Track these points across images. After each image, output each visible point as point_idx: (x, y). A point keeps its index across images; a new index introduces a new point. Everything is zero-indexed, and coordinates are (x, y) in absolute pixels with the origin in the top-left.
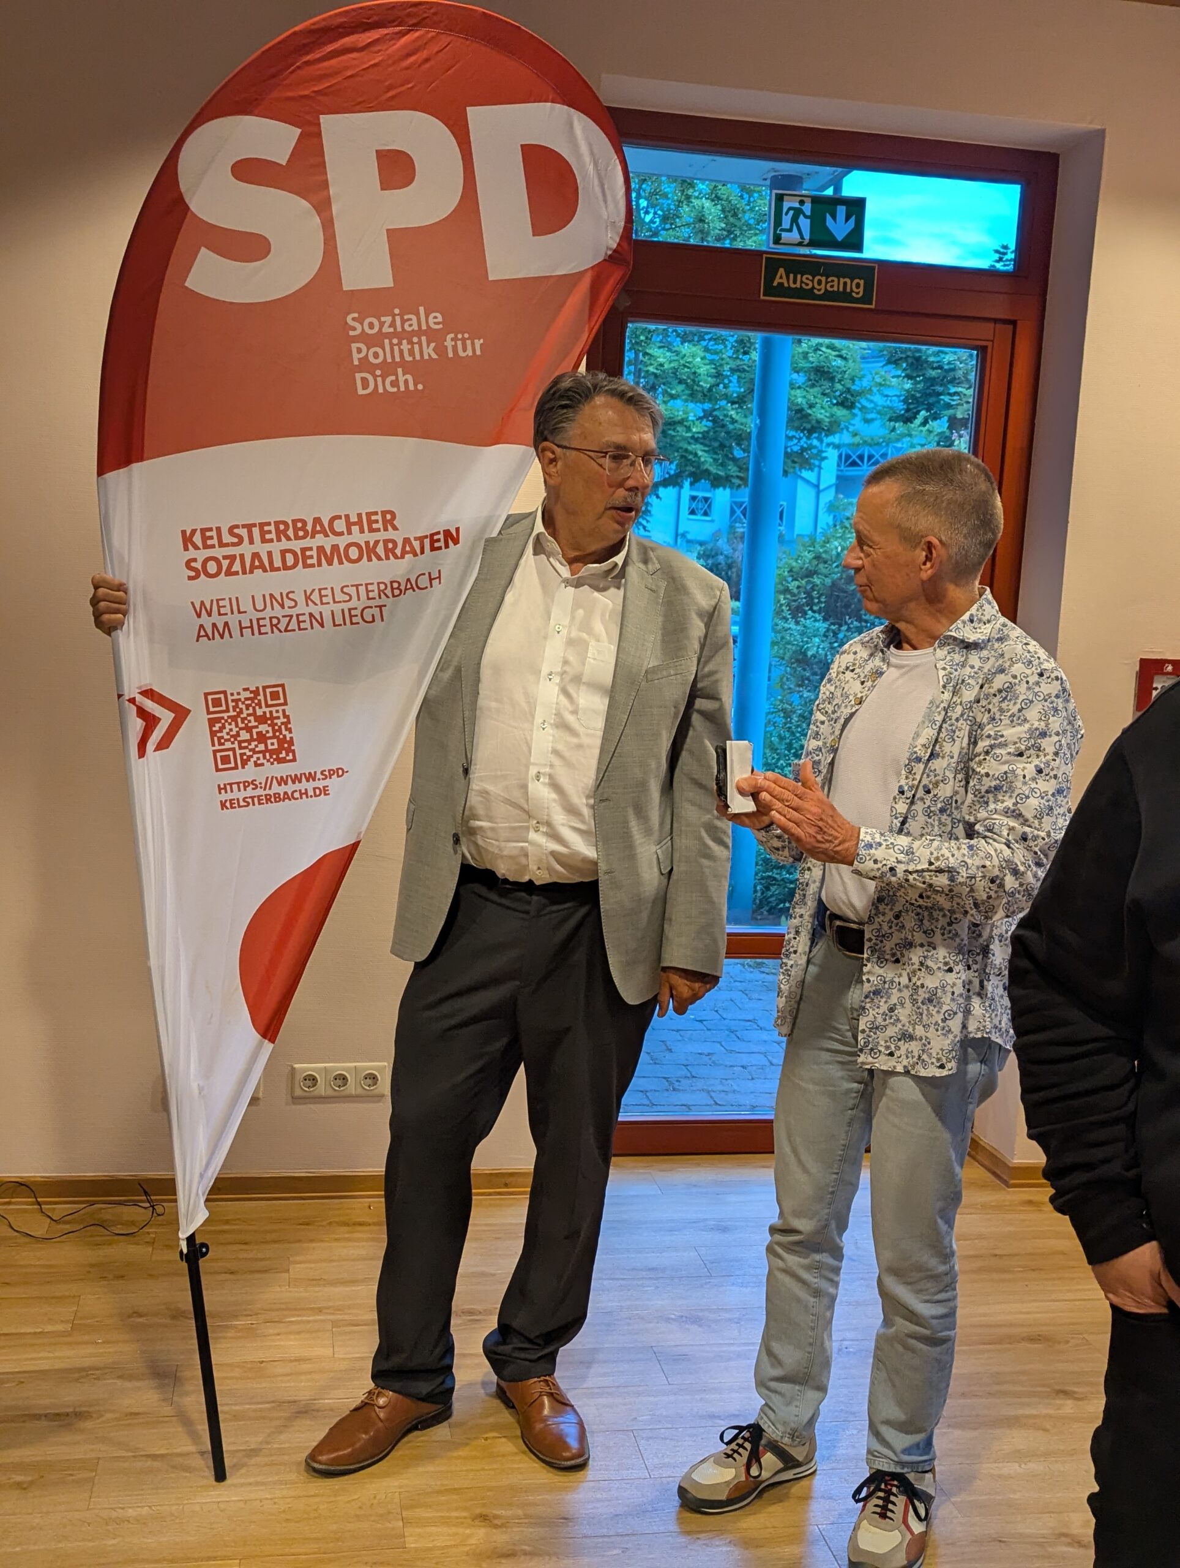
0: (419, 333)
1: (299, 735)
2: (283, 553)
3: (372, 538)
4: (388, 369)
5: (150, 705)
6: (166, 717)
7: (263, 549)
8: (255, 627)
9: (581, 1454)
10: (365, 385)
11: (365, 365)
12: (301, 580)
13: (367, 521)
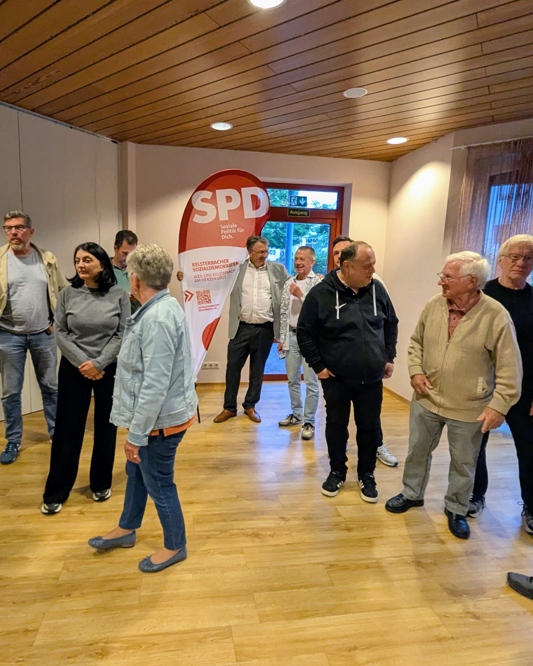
0: (233, 228)
1: (212, 299)
2: (209, 267)
3: (224, 264)
4: (227, 234)
5: (187, 293)
6: (190, 295)
7: (206, 266)
8: (205, 280)
9: (260, 419)
10: (224, 237)
11: (223, 234)
12: (212, 271)
13: (224, 261)
